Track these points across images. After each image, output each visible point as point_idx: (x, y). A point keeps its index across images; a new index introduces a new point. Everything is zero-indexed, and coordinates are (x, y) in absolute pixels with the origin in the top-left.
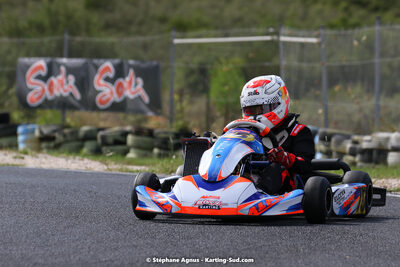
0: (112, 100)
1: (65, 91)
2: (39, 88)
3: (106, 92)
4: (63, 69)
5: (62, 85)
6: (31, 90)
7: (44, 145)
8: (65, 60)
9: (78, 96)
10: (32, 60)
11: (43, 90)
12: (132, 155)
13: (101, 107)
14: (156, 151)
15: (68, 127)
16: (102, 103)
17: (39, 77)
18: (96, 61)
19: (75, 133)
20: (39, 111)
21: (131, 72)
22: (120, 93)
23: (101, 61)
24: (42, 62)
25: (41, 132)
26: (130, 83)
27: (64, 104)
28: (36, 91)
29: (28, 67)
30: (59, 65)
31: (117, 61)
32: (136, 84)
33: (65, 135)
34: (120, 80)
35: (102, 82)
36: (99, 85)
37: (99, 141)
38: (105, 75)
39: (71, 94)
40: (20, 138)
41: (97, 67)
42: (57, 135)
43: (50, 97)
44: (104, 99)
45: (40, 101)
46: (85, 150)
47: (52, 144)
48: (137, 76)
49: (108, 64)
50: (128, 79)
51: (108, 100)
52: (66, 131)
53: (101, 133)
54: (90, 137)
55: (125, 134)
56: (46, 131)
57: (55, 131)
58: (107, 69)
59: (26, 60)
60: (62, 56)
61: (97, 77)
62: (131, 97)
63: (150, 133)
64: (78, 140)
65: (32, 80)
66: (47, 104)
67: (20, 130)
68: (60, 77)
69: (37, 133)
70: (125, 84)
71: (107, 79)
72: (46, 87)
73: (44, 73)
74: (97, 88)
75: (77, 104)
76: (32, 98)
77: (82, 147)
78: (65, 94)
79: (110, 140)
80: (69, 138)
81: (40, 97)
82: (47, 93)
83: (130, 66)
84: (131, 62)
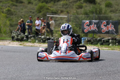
0: (106, 31)
1: (94, 29)
2: (88, 28)
3: (104, 29)
4: (93, 23)
5: (93, 27)
6: (85, 28)
7: (88, 43)
8: (94, 21)
9: (97, 30)
10: (86, 21)
11: (88, 29)
12: (111, 45)
13: (103, 32)
14: (117, 44)
15: (95, 38)
16: (103, 31)
17: (87, 25)
18: (101, 21)
19: (96, 39)
20: (89, 34)
21: (111, 23)
22: (108, 29)
23: (103, 21)
24: (88, 21)
25: (88, 39)
26: (110, 26)
27: (93, 32)
28: (87, 29)
29: (85, 23)
30: (92, 22)
31: (107, 21)
32: (112, 27)
33: (94, 40)
34: (108, 26)
35: (103, 26)
36: (102, 27)
37: (102, 41)
38: (104, 24)
39: (95, 29)
40: (82, 41)
41: (102, 22)
42: (92, 40)
43: (90, 30)
44: (104, 30)
45: (88, 31)
46: (99, 44)
47: (90, 42)
48: (112, 25)
49: (105, 21)
50: (110, 25)
51: (105, 31)
52: (94, 39)
53: (103, 39)
54: (100, 40)
55: (109, 39)
56: (89, 39)
57: (91, 39)
58: (104, 23)
59: (84, 21)
60: (93, 20)
61: (102, 25)
62: (111, 30)
63: (116, 39)
64: (97, 41)
65: (86, 26)
66: (89, 32)
67: (82, 39)
68: (93, 25)
69: (87, 39)
70: (109, 27)
71: (104, 25)
72: (89, 28)
73: (88, 24)
74: (102, 28)
75: (97, 32)
76: (86, 31)
77: (98, 43)
78: (94, 30)
79: (105, 41)
80: (95, 41)
81: (87, 30)
82: (89, 29)
83: (110, 22)
84: (111, 21)
